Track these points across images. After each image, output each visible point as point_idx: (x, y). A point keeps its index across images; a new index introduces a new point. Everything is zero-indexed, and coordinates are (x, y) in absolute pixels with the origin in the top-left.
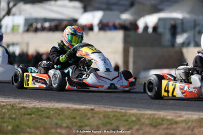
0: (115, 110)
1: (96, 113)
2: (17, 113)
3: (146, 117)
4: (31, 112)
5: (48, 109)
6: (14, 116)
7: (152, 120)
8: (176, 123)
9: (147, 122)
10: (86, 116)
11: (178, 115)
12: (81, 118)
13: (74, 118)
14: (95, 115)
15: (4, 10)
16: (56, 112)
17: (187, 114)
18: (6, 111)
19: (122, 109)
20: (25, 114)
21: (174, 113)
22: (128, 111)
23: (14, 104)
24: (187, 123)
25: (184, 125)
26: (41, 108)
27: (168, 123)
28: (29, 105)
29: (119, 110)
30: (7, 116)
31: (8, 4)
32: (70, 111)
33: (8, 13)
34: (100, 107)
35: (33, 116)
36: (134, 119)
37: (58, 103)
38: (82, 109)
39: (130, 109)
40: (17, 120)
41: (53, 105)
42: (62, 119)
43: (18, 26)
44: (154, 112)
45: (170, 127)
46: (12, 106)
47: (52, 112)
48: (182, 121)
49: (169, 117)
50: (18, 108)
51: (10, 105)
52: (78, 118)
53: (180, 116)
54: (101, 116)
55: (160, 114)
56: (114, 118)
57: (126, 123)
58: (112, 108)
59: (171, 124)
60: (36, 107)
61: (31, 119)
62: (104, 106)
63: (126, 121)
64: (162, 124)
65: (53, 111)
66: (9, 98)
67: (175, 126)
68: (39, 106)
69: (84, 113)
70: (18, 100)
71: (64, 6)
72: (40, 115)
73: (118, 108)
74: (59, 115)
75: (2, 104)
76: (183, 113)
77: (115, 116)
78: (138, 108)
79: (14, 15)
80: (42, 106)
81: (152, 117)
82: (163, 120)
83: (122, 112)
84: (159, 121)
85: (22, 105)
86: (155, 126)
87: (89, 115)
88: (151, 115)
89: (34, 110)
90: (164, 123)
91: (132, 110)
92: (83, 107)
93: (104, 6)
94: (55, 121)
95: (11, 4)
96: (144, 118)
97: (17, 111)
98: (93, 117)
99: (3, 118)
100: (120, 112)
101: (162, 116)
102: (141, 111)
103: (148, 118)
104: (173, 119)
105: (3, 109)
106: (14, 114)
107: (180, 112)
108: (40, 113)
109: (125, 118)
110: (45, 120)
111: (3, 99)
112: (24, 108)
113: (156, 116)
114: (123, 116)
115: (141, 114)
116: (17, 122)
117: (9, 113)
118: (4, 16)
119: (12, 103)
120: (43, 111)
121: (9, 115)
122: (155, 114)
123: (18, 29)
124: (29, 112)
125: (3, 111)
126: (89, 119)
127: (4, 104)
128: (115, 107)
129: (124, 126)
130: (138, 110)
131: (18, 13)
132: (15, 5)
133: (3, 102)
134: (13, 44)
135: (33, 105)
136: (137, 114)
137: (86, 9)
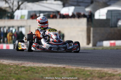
0: (78, 68)
1: (66, 70)
2: (19, 70)
3: (96, 72)
4: (27, 70)
5: (38, 67)
6: (17, 72)
7: (100, 74)
8: (114, 75)
9: (96, 75)
10: (60, 72)
11: (115, 70)
12: (57, 73)
13: (53, 73)
14: (66, 71)
15: (16, 6)
16: (42, 70)
17: (120, 70)
18: (13, 69)
19: (82, 67)
20: (24, 71)
21: (113, 69)
22: (86, 69)
23: (18, 64)
24: (120, 76)
25: (118, 77)
26: (34, 67)
27: (109, 75)
28: (27, 65)
29: (80, 68)
30: (13, 72)
31: (18, 3)
32: (51, 69)
33: (18, 8)
34: (69, 66)
35: (29, 72)
36: (89, 73)
37: (45, 63)
38: (58, 68)
39: (87, 67)
40: (19, 75)
41: (41, 65)
42: (45, 74)
43: (24, 16)
44: (101, 69)
45: (110, 78)
46: (17, 66)
47: (40, 70)
48: (117, 74)
49: (110, 72)
50: (20, 67)
51: (16, 65)
52: (55, 73)
53: (117, 71)
54: (69, 71)
55: (104, 70)
56: (77, 73)
57: (84, 76)
58: (76, 67)
59: (110, 76)
60: (31, 66)
61: (27, 74)
62: (72, 65)
63: (84, 74)
64: (105, 77)
65: (40, 68)
66: (15, 61)
67: (112, 78)
68: (33, 66)
69: (59, 70)
70: (20, 62)
71: (51, 4)
72: (33, 72)
73: (80, 66)
74: (44, 71)
75: (11, 64)
76: (118, 69)
77: (77, 71)
78: (91, 66)
79: (22, 9)
80: (35, 66)
81: (99, 72)
82: (106, 74)
83: (82, 69)
84: (104, 74)
85: (23, 65)
86: (101, 78)
87: (62, 71)
88: (99, 71)
89: (29, 68)
90: (107, 75)
91: (88, 68)
92: (59, 66)
93: (75, 3)
94: (41, 75)
95: (20, 3)
96: (94, 73)
97: (19, 69)
98: (64, 72)
99: (10, 74)
100: (81, 69)
101: (105, 71)
102: (93, 68)
103: (97, 73)
104: (112, 73)
105: (11, 68)
106: (18, 71)
107: (117, 69)
108: (33, 70)
109: (83, 73)
110: (35, 74)
111: (12, 61)
112: (24, 67)
113: (102, 72)
114: (82, 71)
115: (93, 70)
116: (19, 76)
117: (15, 70)
118: (16, 10)
119: (17, 64)
120: (35, 69)
121: (14, 72)
122: (101, 70)
123: (24, 18)
124: (26, 69)
125: (11, 69)
126: (62, 74)
127: (12, 64)
128: (78, 66)
129: (82, 78)
130: (92, 68)
131: (24, 8)
132: (22, 3)
133: (12, 63)
134: (21, 27)
135: (29, 65)
136: (90, 70)
137: (64, 5)
